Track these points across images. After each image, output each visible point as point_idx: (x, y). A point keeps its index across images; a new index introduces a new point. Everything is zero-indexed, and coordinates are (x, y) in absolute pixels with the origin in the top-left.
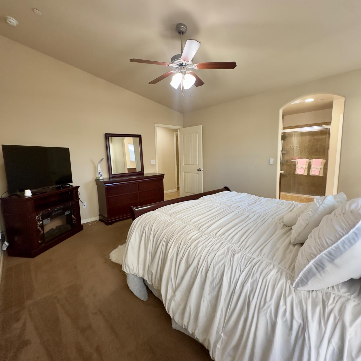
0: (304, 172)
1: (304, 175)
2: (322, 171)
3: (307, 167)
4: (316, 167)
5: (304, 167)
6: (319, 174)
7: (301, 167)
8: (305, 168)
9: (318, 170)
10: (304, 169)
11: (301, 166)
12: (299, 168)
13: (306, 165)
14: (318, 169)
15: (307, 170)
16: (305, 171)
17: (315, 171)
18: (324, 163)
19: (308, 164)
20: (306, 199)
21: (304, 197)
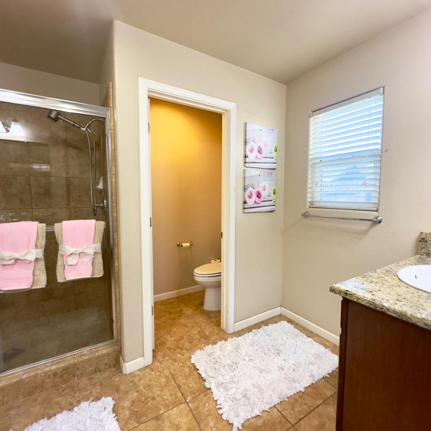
0: (33, 275)
1: (33, 288)
2: (99, 260)
3: (39, 253)
4: (80, 250)
5: (31, 257)
6: (93, 274)
7: (17, 260)
8: (37, 260)
9: (88, 260)
10: (33, 264)
11: (17, 255)
12: (4, 265)
13: (36, 246)
14: (85, 254)
15: (42, 265)
16: (37, 272)
17: (76, 265)
18: (102, 232)
19: (43, 242)
20: (55, 374)
21: (46, 373)
